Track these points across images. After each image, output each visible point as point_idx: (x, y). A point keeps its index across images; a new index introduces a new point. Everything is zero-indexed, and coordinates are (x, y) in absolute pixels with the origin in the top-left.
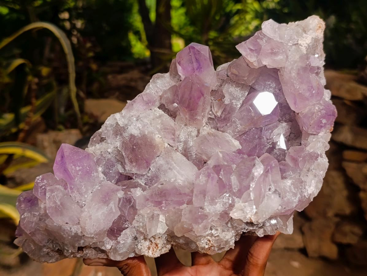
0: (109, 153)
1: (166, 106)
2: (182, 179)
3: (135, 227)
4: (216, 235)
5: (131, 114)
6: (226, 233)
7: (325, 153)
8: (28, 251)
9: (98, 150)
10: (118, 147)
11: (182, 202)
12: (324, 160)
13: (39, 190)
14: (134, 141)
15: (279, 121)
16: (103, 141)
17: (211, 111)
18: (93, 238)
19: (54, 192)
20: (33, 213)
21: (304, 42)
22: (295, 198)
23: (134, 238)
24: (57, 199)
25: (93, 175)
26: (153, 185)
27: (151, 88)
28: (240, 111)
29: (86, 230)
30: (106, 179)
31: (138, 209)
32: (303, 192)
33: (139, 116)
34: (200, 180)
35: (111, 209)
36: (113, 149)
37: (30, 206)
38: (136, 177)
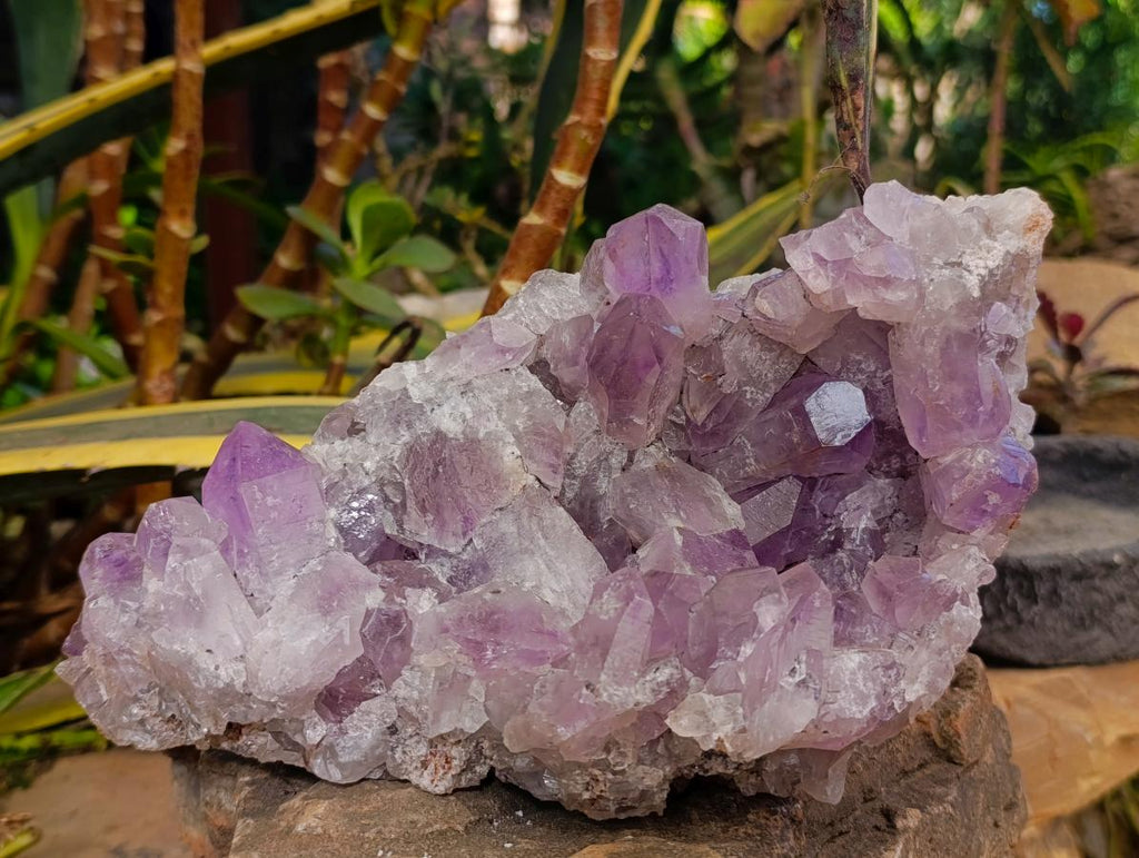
0: (367, 474)
1: (552, 366)
2: (555, 587)
3: (395, 699)
4: (618, 768)
5: (449, 371)
6: (647, 768)
7: (977, 590)
8: (89, 702)
9: (336, 457)
10: (396, 459)
11: (540, 655)
12: (971, 613)
13: (152, 540)
14: (442, 452)
15: (870, 469)
16: (357, 434)
17: (680, 402)
18: (274, 706)
19: (192, 558)
20: (122, 601)
21: (981, 263)
22: (861, 708)
23: (389, 728)
24: (194, 578)
25: (308, 526)
26: (470, 587)
27: (519, 309)
28: (763, 419)
29: (260, 681)
30: (345, 544)
31: (416, 649)
32: (890, 694)
33: (469, 383)
34: (602, 604)
35: (341, 634)
36: (378, 462)
37: (119, 580)
38: (427, 556)
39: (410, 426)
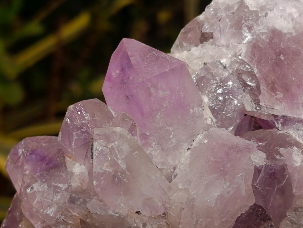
0: (225, 68)
9: (196, 59)
13: (74, 134)
14: (280, 44)
16: (207, 41)
19: (113, 142)
20: (53, 184)
24: (118, 157)
25: (191, 110)
31: (296, 195)
35: (238, 188)
36: (231, 58)
37: (46, 170)
38: (283, 124)
39: (250, 28)
